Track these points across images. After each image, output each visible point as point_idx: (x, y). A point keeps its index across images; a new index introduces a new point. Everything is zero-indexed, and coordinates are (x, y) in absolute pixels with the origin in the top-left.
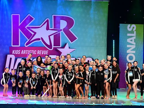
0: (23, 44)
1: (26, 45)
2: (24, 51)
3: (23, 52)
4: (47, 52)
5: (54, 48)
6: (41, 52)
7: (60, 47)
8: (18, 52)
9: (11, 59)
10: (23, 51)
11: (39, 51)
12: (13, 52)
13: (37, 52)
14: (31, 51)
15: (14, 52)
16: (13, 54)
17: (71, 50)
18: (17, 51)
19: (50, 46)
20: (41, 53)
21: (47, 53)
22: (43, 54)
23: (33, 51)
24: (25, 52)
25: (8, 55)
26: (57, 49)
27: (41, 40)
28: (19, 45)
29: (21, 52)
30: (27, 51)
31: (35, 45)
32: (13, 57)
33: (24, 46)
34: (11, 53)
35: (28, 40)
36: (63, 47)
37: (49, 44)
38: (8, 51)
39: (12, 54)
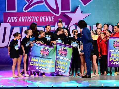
0: (21, 8)
1: (25, 10)
2: (23, 17)
3: (22, 19)
4: (53, 18)
5: (61, 12)
6: (45, 18)
7: (70, 11)
8: (15, 19)
9: (5, 28)
10: (20, 17)
11: (42, 17)
12: (8, 19)
13: (39, 19)
14: (32, 18)
15: (10, 19)
16: (9, 22)
17: (85, 15)
18: (13, 17)
19: (57, 11)
20: (44, 20)
21: (53, 20)
22: (47, 21)
23: (34, 18)
24: (24, 19)
25: (1, 23)
26: (66, 14)
27: (44, 3)
28: (15, 10)
29: (18, 19)
30: (26, 17)
31: (37, 10)
32: (9, 26)
33: (22, 11)
34: (5, 21)
35: (28, 3)
36: (74, 12)
37: (55, 8)
38: (2, 18)
39: (7, 22)
